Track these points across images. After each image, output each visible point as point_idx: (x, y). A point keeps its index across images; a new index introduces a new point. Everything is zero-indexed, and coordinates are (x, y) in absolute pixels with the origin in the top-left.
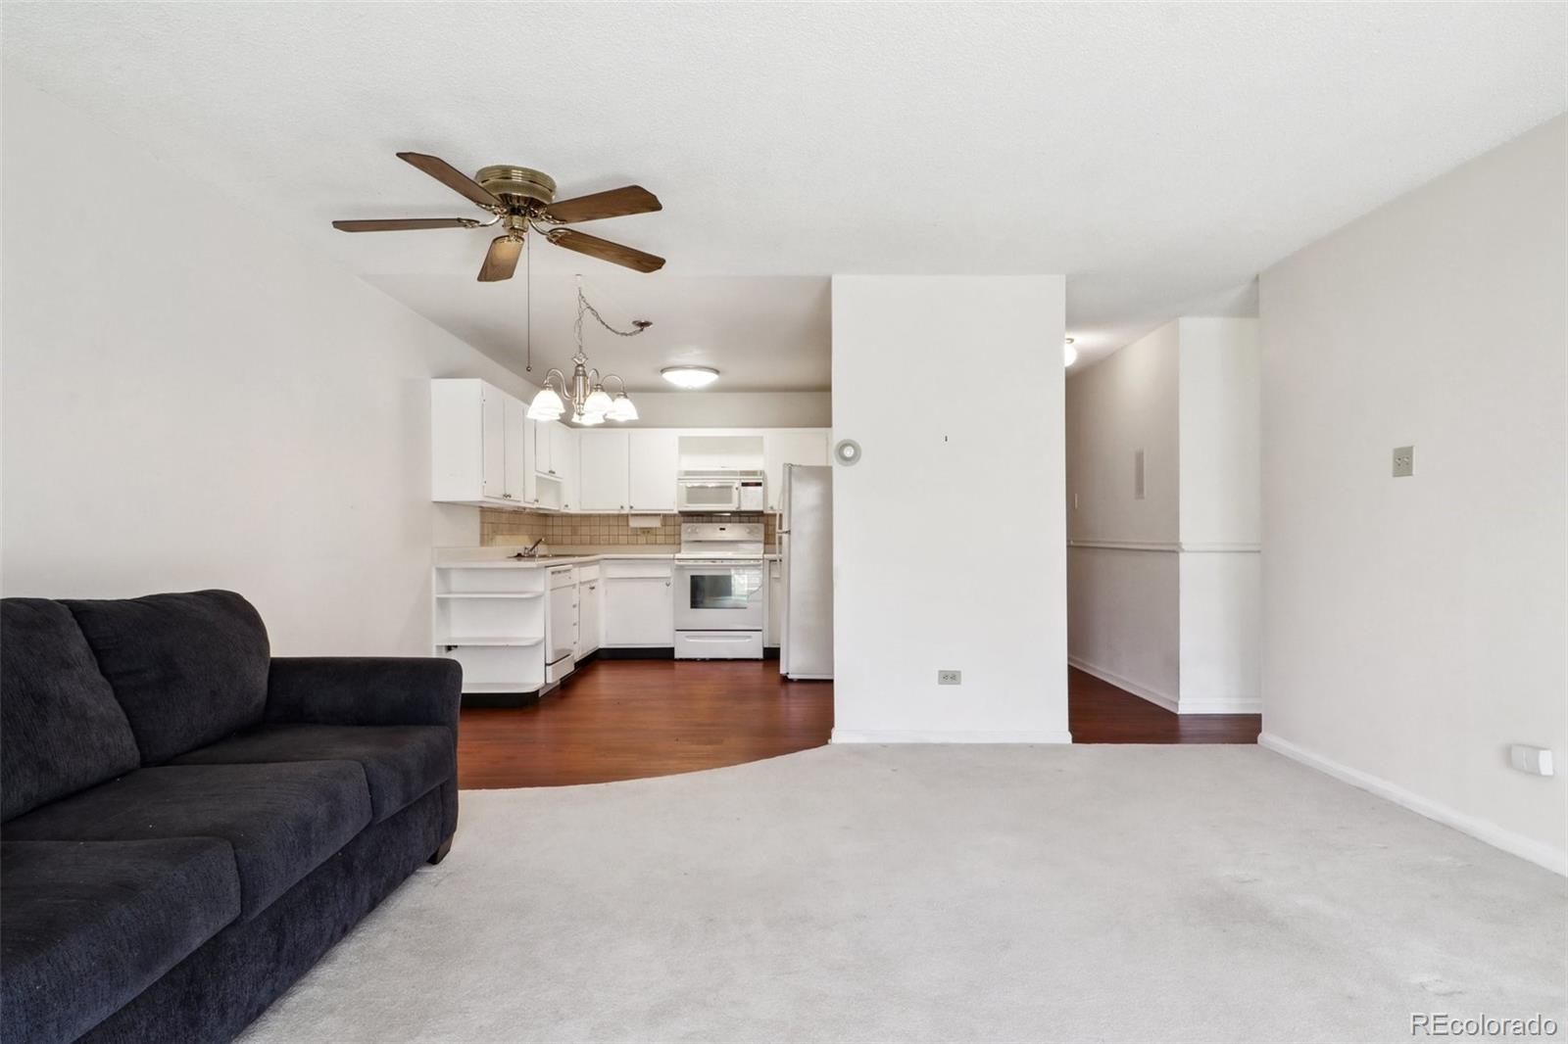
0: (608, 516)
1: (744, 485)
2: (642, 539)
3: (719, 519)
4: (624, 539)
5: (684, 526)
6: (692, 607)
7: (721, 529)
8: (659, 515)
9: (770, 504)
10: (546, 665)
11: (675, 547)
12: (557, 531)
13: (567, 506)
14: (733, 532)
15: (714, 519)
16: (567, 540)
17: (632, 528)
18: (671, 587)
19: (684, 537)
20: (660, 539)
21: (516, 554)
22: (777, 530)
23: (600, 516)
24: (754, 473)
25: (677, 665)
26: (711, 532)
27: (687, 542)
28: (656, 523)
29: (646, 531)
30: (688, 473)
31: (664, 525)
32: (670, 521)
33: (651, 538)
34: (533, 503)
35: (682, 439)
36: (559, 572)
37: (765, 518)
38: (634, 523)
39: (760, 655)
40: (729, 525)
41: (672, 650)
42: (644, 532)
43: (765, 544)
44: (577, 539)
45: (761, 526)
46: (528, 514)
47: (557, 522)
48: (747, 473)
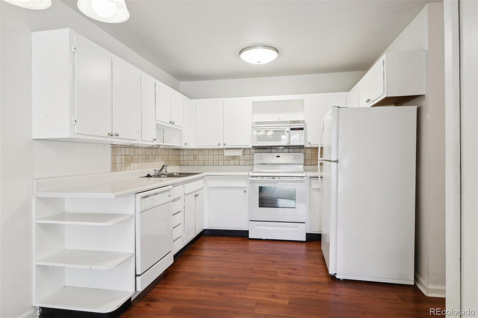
0: (213, 149)
1: (292, 129)
2: (232, 162)
3: (276, 150)
4: (221, 162)
5: (255, 155)
6: (260, 206)
7: (277, 157)
8: (241, 148)
9: (308, 141)
10: (136, 276)
11: (250, 167)
12: (186, 158)
13: (186, 144)
14: (285, 158)
15: (273, 150)
16: (191, 163)
17: (226, 156)
18: (247, 194)
19: (256, 161)
20: (242, 162)
21: (146, 175)
22: (319, 158)
23: (208, 149)
24: (298, 122)
25: (251, 243)
26: (271, 158)
27: (257, 164)
28: (239, 153)
29: (234, 158)
30: (257, 123)
31: (244, 154)
32: (247, 152)
33: (237, 162)
34: (152, 142)
35: (254, 103)
36: (157, 194)
37: (304, 150)
38: (227, 153)
39: (304, 239)
40: (282, 154)
41: (247, 232)
42: (233, 159)
43: (304, 165)
44: (196, 162)
45: (302, 155)
46: (163, 149)
47: (186, 153)
48: (294, 122)
